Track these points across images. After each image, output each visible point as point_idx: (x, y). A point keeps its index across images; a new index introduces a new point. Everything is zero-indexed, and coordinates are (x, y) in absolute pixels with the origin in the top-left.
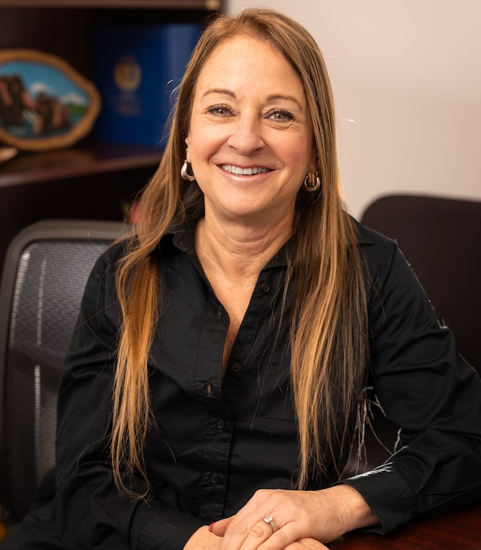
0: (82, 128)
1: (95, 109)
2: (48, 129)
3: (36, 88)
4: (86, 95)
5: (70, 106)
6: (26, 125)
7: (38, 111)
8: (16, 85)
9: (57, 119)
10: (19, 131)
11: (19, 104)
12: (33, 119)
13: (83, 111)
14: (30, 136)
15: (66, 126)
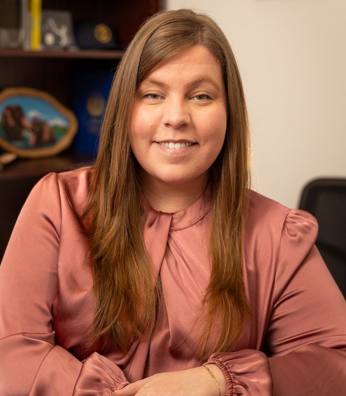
0: (64, 142)
1: (73, 129)
2: (40, 143)
3: (31, 114)
4: (67, 120)
5: (56, 128)
6: (25, 140)
7: (33, 130)
8: (17, 113)
9: (46, 136)
10: (19, 144)
11: (20, 125)
12: (30, 136)
13: (64, 131)
14: (27, 147)
15: (52, 141)
